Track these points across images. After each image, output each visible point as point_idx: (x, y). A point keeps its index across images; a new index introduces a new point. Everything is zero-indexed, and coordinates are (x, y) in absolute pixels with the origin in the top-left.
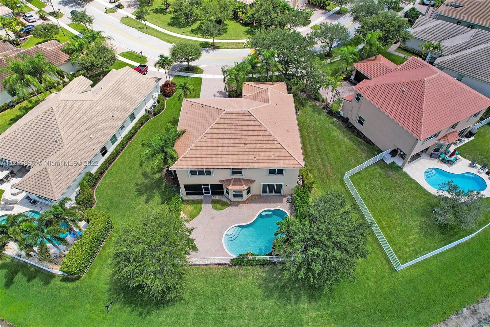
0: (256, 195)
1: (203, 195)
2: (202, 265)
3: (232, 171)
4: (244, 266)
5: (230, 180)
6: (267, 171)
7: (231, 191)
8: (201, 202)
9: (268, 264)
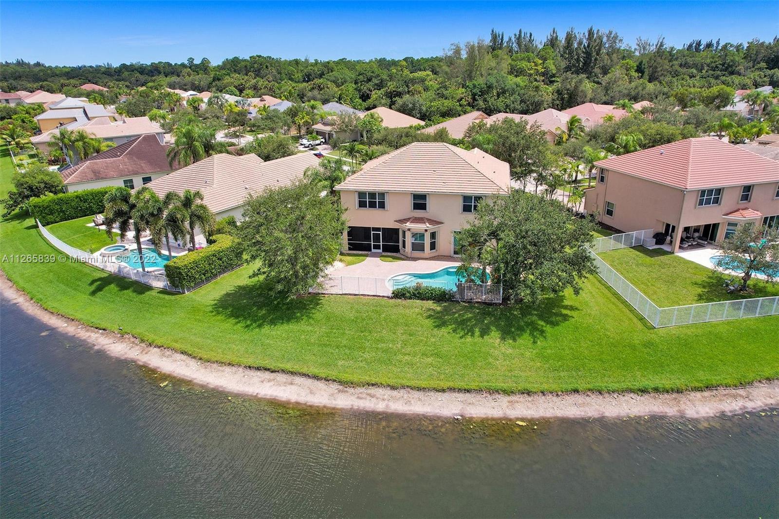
0: (445, 256)
1: (371, 251)
2: (350, 294)
3: (413, 202)
4: (409, 299)
5: (409, 219)
6: (460, 203)
7: (408, 235)
8: (367, 256)
9: (445, 301)
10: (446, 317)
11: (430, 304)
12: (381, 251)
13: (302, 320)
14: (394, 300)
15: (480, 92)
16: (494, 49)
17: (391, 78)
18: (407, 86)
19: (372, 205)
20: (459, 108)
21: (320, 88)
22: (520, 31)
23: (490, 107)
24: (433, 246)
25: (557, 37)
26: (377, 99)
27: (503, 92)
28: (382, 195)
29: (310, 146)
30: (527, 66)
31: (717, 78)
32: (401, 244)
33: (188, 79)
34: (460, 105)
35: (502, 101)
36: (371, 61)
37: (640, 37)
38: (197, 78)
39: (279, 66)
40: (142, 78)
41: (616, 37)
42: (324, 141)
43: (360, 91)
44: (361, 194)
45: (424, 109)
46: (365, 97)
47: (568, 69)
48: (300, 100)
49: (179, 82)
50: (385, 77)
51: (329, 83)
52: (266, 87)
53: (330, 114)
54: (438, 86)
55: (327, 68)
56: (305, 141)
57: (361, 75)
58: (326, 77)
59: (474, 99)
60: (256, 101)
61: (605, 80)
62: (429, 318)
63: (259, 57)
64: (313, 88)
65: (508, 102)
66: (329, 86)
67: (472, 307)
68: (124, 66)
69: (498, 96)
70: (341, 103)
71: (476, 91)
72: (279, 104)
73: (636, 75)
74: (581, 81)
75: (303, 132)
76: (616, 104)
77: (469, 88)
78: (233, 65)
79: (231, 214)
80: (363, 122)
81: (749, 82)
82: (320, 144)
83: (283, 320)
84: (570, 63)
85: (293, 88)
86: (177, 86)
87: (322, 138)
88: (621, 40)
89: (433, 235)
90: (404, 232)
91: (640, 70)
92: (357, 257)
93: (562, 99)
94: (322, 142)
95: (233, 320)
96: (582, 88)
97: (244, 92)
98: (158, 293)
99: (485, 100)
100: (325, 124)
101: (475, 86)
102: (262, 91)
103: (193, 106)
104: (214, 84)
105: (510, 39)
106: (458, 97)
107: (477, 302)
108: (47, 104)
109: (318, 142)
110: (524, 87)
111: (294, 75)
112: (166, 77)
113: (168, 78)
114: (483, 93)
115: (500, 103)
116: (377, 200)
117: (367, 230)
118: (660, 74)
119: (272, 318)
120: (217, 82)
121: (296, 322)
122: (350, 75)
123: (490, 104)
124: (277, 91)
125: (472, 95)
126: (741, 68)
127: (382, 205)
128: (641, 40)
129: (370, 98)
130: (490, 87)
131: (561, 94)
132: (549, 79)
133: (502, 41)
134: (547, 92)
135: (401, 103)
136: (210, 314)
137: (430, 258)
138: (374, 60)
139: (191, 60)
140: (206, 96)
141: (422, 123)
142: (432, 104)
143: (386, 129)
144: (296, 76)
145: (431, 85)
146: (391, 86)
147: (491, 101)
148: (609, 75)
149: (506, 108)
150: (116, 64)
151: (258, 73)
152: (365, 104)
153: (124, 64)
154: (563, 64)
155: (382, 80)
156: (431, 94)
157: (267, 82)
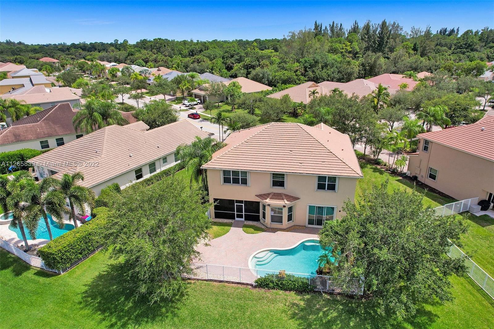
0: (300, 226)
1: (235, 219)
2: (216, 281)
3: (272, 180)
4: (272, 289)
5: (269, 194)
6: (316, 182)
7: (268, 210)
8: (230, 225)
9: (308, 292)
10: (310, 317)
11: (293, 297)
12: (243, 219)
13: (167, 317)
14: (257, 289)
15: (309, 65)
16: (316, 35)
17: (247, 54)
18: (258, 61)
19: (236, 181)
20: (295, 77)
21: (199, 62)
22: (333, 23)
23: (317, 76)
24: (290, 218)
25: (358, 26)
26: (237, 70)
27: (326, 66)
28: (245, 173)
29: (190, 106)
30: (339, 46)
31: (464, 53)
32: (261, 215)
33: (112, 54)
34: (296, 75)
35: (325, 72)
36: (233, 41)
37: (414, 27)
38: (117, 54)
39: (173, 45)
40: (84, 53)
41: (398, 26)
42: (200, 102)
43: (226, 64)
44: (226, 172)
45: (271, 77)
46: (229, 68)
47: (367, 49)
48: (185, 69)
49: (107, 56)
50: (243, 54)
51: (205, 58)
52: (162, 60)
53: (205, 82)
54: (279, 61)
55: (204, 47)
56: (186, 102)
57: (226, 53)
58: (203, 54)
59: (306, 71)
60: (154, 70)
61: (392, 56)
62: (294, 318)
63: (160, 39)
64: (194, 62)
65: (329, 72)
66: (204, 60)
67: (335, 302)
68: (74, 45)
69: (322, 68)
70: (213, 73)
71: (306, 65)
72: (170, 73)
73: (412, 52)
74: (378, 58)
75: (186, 94)
76: (405, 74)
77: (302, 63)
78: (143, 45)
79: (116, 181)
80: (228, 90)
81: (484, 56)
82: (197, 104)
83: (148, 317)
84: (369, 45)
85: (181, 61)
86: (105, 59)
87: (198, 100)
88: (401, 29)
89: (290, 209)
90: (264, 207)
91: (415, 49)
92: (223, 227)
93: (365, 70)
94: (199, 102)
95: (98, 316)
96: (378, 63)
97: (148, 63)
98: (35, 274)
99: (313, 71)
100: (201, 90)
101: (306, 62)
102: (160, 63)
103: (112, 74)
104: (129, 58)
105: (326, 28)
106: (295, 69)
107: (339, 294)
108: (10, 73)
109: (195, 103)
110: (340, 62)
111: (183, 51)
112: (99, 52)
113: (100, 53)
114: (312, 66)
115: (324, 74)
116: (240, 177)
117: (231, 202)
118: (428, 51)
119: (138, 315)
120: (131, 56)
121: (161, 320)
122: (219, 52)
123: (317, 74)
124: (170, 63)
125: (304, 67)
126: (477, 47)
127: (245, 182)
128: (414, 29)
129: (232, 69)
130: (317, 62)
131: (364, 66)
132: (355, 55)
133: (321, 29)
134: (355, 66)
135: (255, 73)
136: (78, 306)
137: (287, 229)
138: (235, 40)
139: (116, 41)
140: (121, 67)
141: (270, 88)
142: (276, 74)
143: (244, 94)
144: (184, 52)
145: (275, 60)
146: (247, 60)
147: (318, 72)
148: (395, 53)
149: (328, 77)
150: (69, 43)
151: (159, 50)
152: (229, 73)
153: (74, 44)
154: (364, 45)
155: (241, 57)
156: (275, 66)
157: (164, 57)
